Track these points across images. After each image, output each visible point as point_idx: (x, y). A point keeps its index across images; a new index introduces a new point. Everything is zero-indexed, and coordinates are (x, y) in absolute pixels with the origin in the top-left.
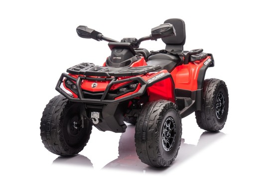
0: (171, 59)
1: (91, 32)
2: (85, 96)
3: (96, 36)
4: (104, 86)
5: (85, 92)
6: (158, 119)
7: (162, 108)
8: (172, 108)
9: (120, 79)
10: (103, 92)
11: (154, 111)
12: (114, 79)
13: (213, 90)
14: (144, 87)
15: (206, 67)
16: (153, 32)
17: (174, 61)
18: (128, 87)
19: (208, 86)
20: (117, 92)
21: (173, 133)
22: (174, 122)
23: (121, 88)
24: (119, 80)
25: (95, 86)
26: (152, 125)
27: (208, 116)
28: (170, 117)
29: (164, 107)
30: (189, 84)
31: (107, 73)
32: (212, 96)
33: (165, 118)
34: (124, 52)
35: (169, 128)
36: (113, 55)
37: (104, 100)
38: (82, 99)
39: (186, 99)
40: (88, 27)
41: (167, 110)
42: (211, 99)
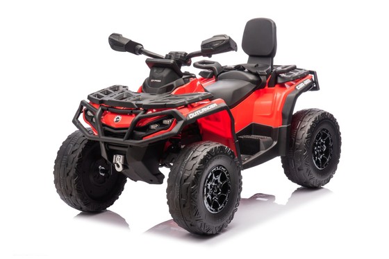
0: (247, 80)
1: (126, 43)
2: (107, 133)
3: (133, 48)
4: (128, 121)
5: (106, 128)
6: (197, 169)
7: (205, 153)
8: (223, 153)
9: (154, 110)
10: (127, 129)
11: (194, 158)
12: (142, 112)
13: (309, 127)
14: (180, 123)
15: (297, 92)
16: (203, 46)
17: (252, 82)
18: (160, 123)
19: (302, 121)
20: (146, 128)
21: (225, 188)
22: (228, 173)
23: (152, 124)
24: (153, 112)
25: (117, 120)
26: (188, 177)
27: (299, 165)
28: (219, 166)
29: (208, 152)
30: (270, 116)
31: (134, 102)
32: (306, 135)
33: (210, 168)
34: (166, 73)
35: (219, 181)
36: (152, 76)
37: (128, 139)
38: (102, 137)
39: (263, 139)
40: (123, 36)
41: (213, 156)
42: (304, 140)
